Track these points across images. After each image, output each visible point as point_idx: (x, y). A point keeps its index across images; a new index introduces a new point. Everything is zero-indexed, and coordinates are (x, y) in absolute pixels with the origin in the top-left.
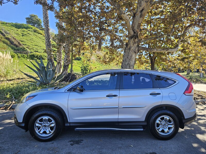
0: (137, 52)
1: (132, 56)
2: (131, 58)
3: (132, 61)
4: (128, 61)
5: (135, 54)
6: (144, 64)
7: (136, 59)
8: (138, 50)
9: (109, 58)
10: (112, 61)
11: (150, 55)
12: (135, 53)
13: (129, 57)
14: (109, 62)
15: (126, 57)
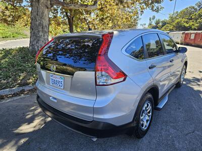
0: (49, 6)
1: (43, 13)
2: (42, 16)
3: (45, 20)
4: (39, 20)
5: (47, 10)
6: (62, 26)
7: (50, 18)
8: (51, 4)
9: (11, 16)
10: (17, 21)
11: (66, 13)
12: (48, 8)
13: (40, 13)
14: (12, 21)
15: (35, 14)
